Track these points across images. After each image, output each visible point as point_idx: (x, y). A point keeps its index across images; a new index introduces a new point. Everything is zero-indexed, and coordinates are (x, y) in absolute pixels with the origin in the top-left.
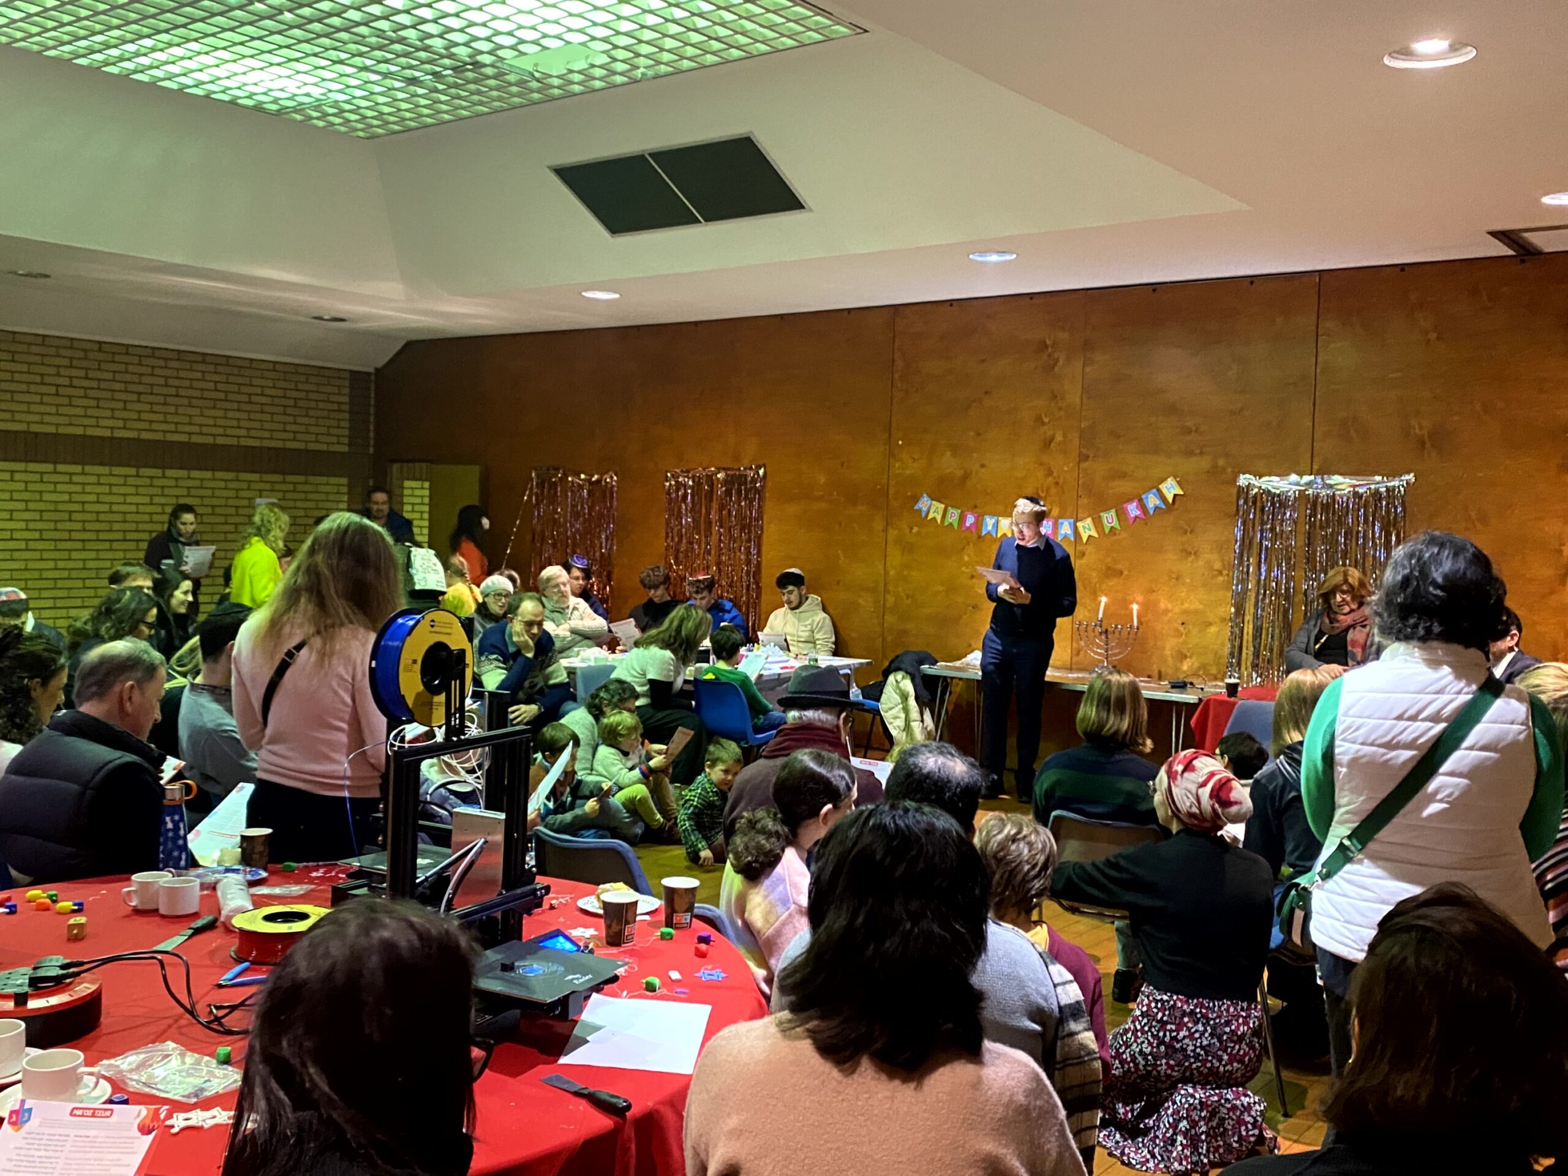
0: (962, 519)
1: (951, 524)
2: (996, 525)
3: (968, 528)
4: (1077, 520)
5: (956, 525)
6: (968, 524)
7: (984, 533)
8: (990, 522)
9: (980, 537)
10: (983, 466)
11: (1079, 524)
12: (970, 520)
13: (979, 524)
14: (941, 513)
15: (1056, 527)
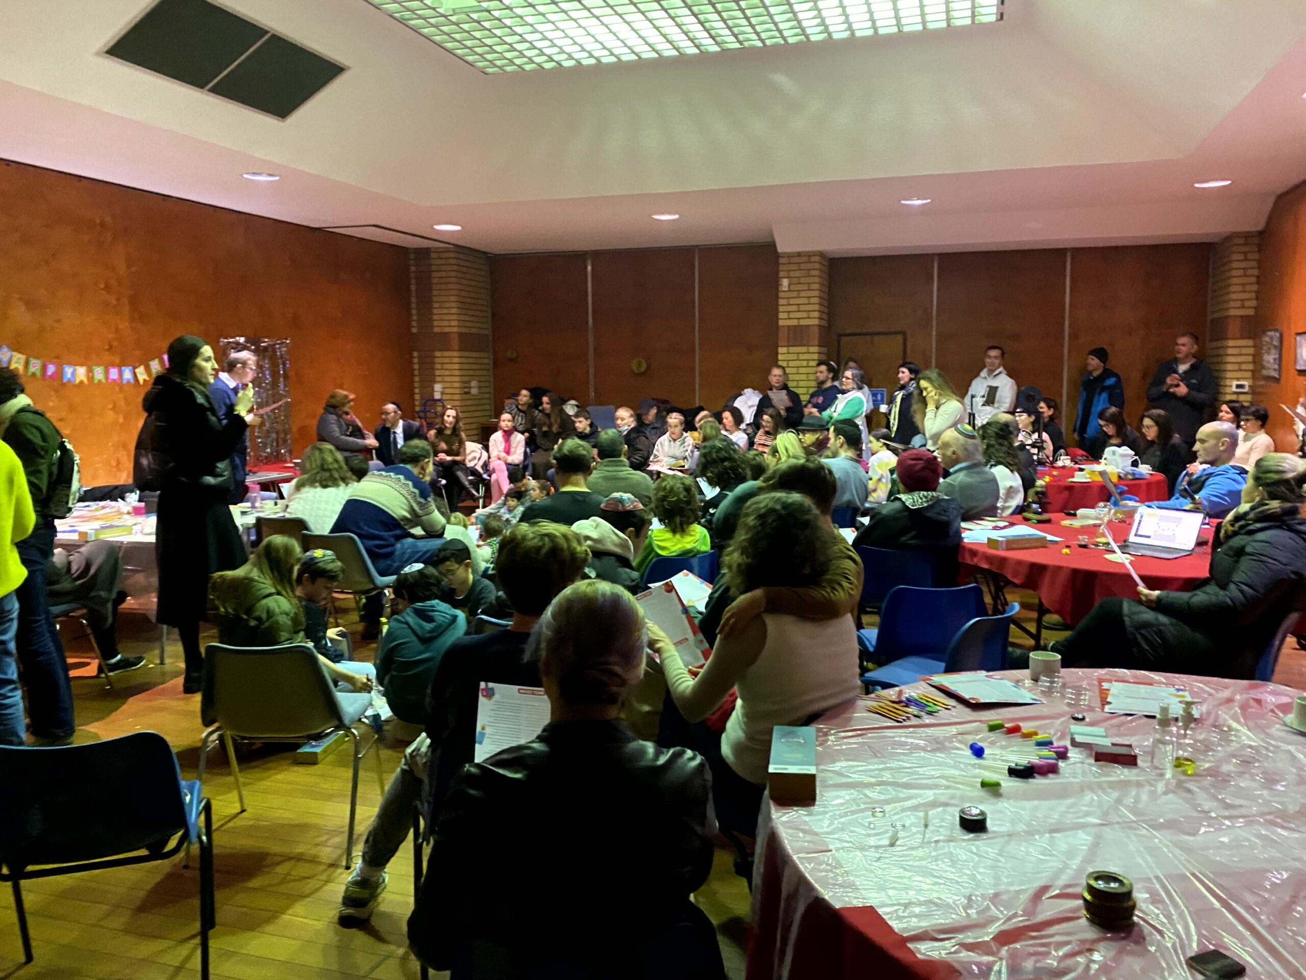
0: (44, 368)
1: (34, 375)
2: (74, 374)
3: (50, 376)
4: (135, 368)
5: (38, 374)
6: (49, 373)
7: (65, 381)
8: (68, 371)
9: (64, 385)
10: (58, 321)
11: (137, 370)
12: (51, 369)
13: (60, 373)
14: (22, 361)
15: (121, 374)
